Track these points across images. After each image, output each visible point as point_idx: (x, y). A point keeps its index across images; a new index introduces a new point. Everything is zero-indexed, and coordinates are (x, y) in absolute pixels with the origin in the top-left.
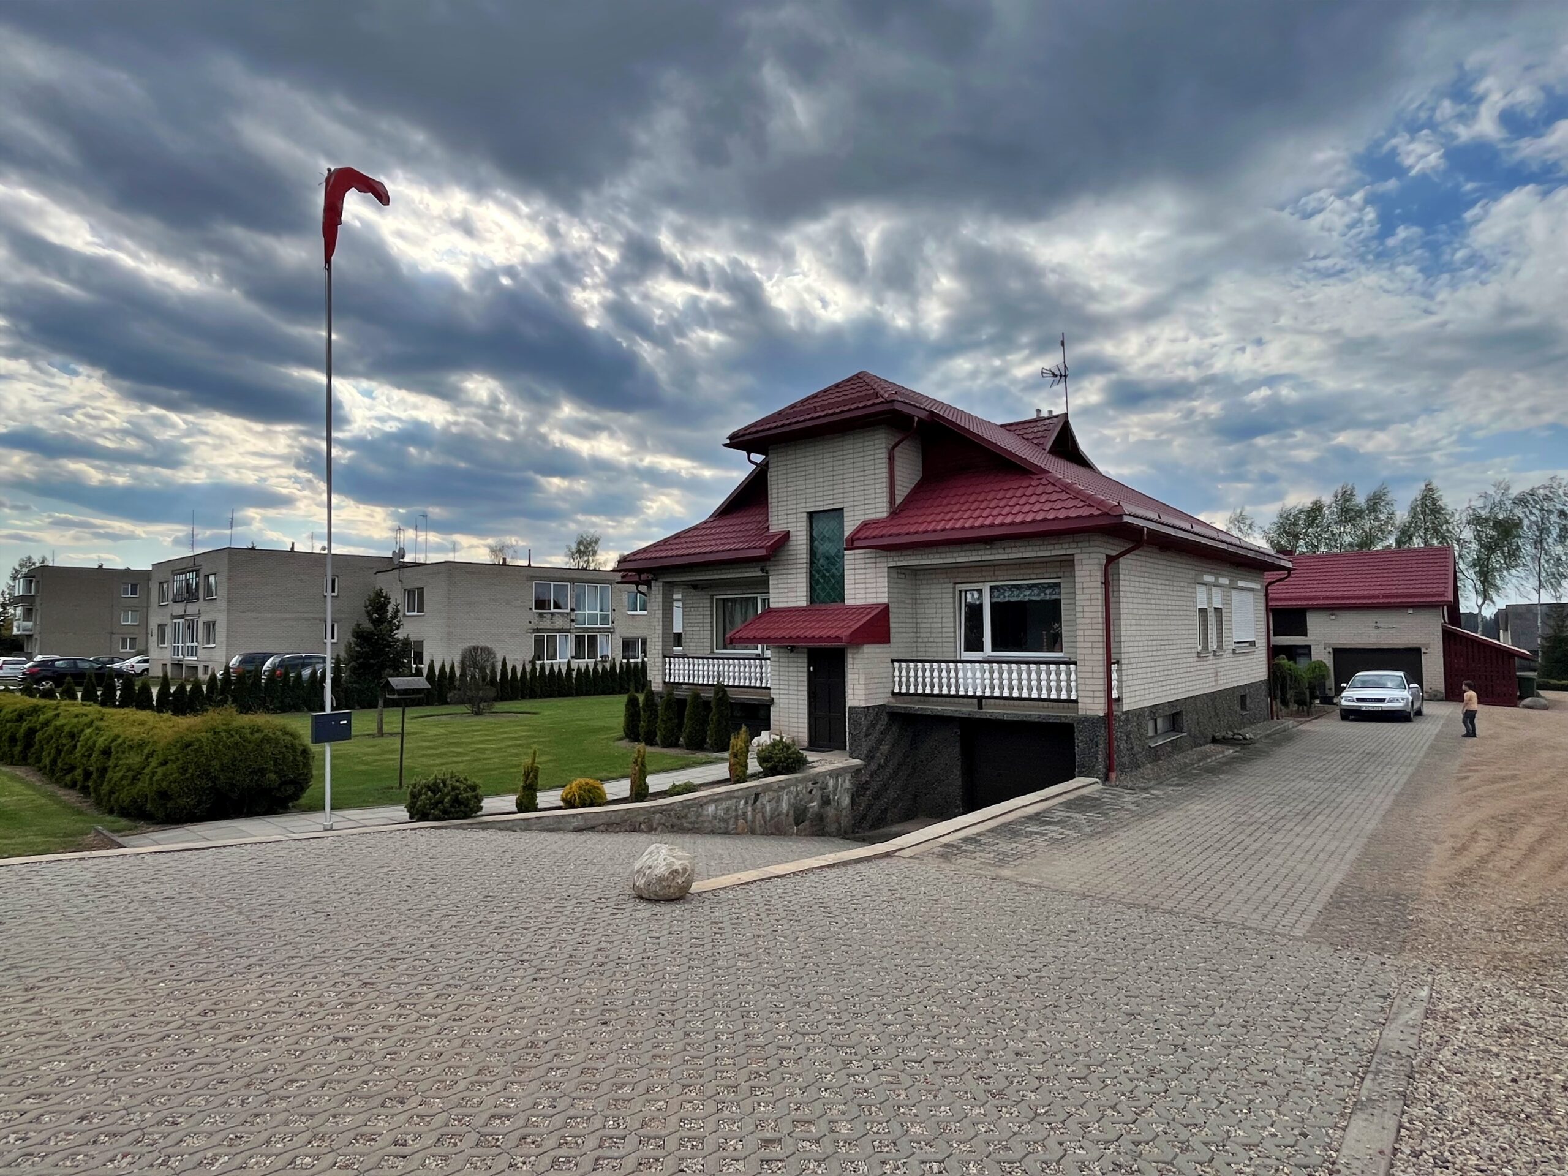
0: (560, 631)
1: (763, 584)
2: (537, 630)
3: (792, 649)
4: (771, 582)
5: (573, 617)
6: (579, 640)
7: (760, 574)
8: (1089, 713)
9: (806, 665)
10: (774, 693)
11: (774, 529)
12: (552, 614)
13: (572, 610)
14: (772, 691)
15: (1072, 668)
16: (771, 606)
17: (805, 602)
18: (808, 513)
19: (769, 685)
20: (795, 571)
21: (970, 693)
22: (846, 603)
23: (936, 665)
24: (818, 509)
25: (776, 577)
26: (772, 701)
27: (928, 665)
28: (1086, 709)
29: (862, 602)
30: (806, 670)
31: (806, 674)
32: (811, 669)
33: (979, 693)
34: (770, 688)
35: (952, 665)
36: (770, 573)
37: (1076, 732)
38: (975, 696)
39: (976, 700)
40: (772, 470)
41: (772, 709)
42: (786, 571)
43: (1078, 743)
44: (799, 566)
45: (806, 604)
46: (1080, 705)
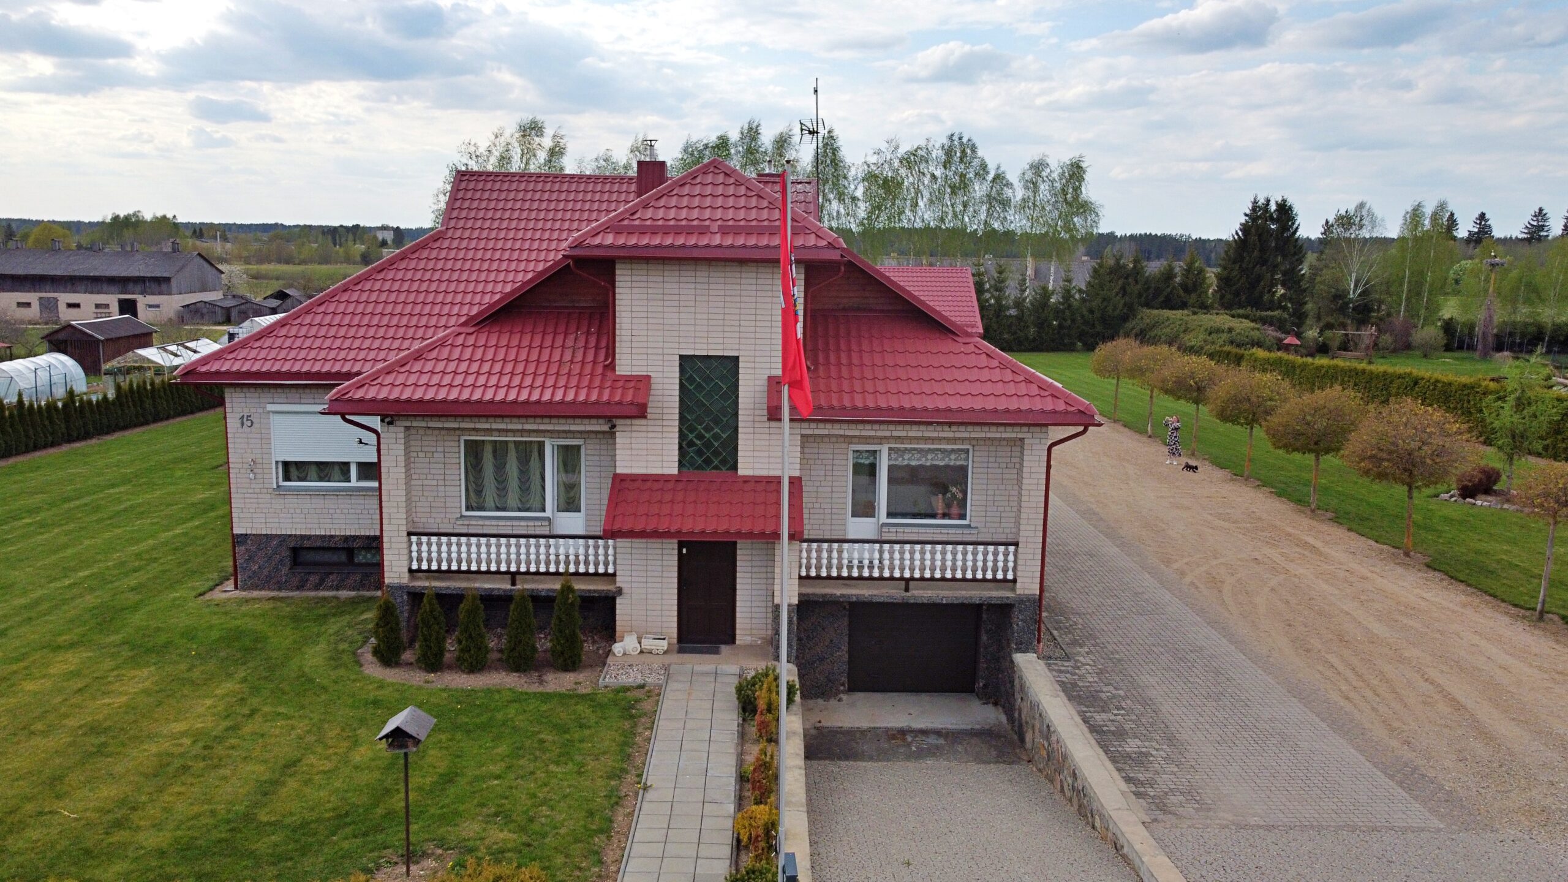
1: (608, 440)
3: (656, 537)
4: (618, 440)
7: (606, 428)
8: (1027, 592)
9: (676, 548)
10: (621, 581)
11: (624, 367)
14: (618, 579)
15: (1012, 549)
16: (619, 471)
17: (671, 467)
18: (681, 356)
19: (611, 570)
20: (659, 429)
21: (897, 574)
22: (740, 472)
23: (856, 545)
24: (697, 353)
25: (629, 434)
26: (620, 591)
27: (846, 546)
28: (1024, 589)
29: (764, 473)
30: (676, 552)
31: (676, 558)
32: (684, 551)
33: (907, 575)
34: (614, 575)
35: (877, 546)
36: (618, 428)
37: (1016, 611)
38: (902, 578)
39: (903, 583)
40: (617, 290)
41: (618, 601)
42: (644, 428)
43: (1018, 621)
44: (665, 423)
45: (675, 471)
46: (1018, 585)
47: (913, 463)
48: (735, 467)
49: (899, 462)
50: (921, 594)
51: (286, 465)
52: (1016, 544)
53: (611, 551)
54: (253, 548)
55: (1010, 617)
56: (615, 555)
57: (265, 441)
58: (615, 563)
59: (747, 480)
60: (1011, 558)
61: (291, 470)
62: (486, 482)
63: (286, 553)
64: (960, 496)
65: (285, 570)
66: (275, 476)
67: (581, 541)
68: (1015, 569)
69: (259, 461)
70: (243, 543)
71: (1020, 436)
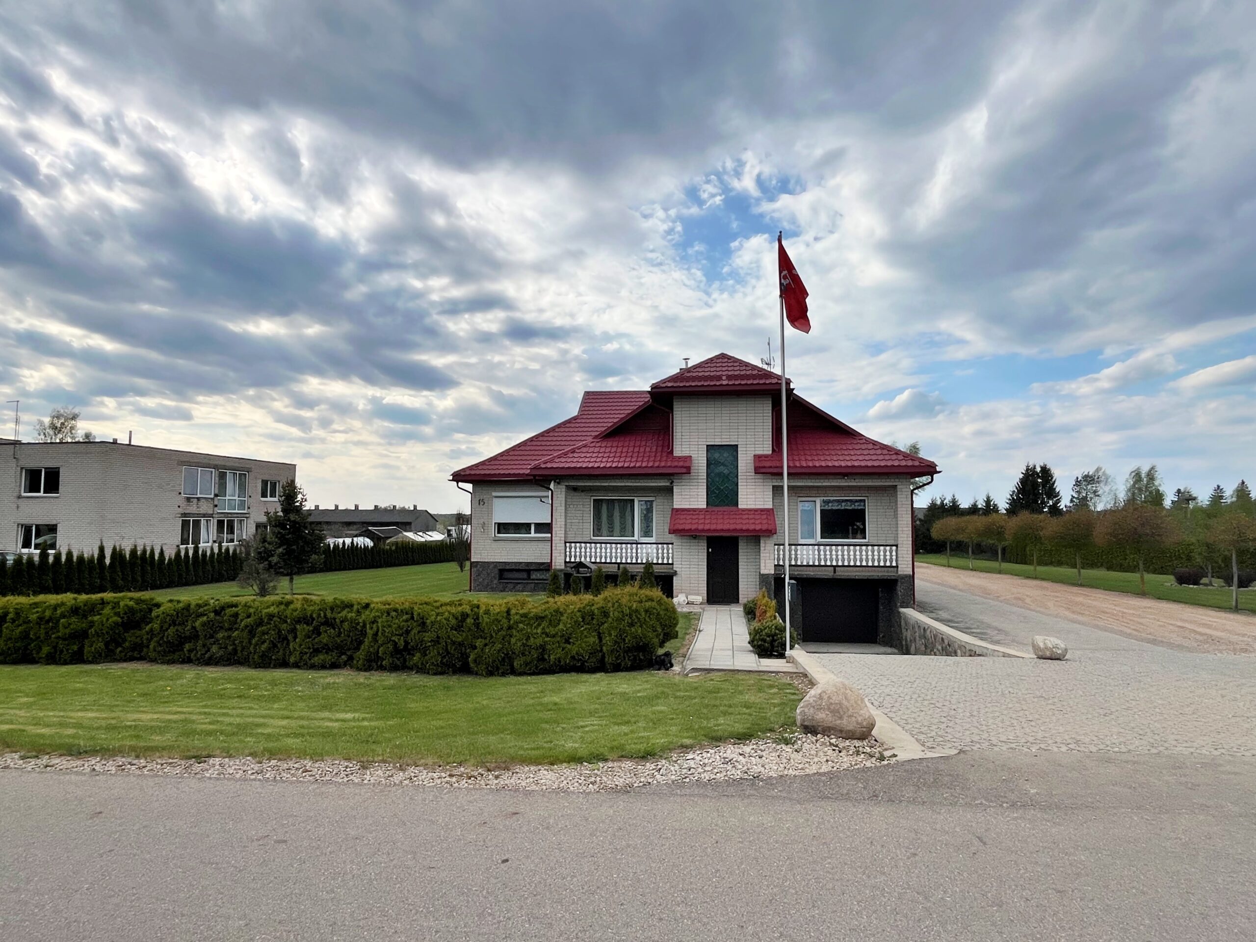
0: (204, 516)
1: (669, 491)
2: (184, 515)
3: (695, 537)
4: (674, 490)
5: (216, 503)
6: (220, 523)
7: (668, 484)
8: (905, 573)
9: (706, 548)
10: (676, 567)
11: (677, 452)
12: (198, 499)
13: (216, 495)
14: (674, 566)
15: (894, 548)
16: (675, 507)
17: (703, 505)
18: (707, 446)
19: (670, 562)
20: (696, 484)
21: (829, 563)
22: (740, 507)
23: (805, 547)
24: (716, 444)
25: (680, 487)
26: (675, 573)
27: (799, 547)
28: (903, 571)
29: (753, 507)
30: (706, 551)
31: (706, 554)
32: (710, 550)
33: (834, 563)
34: (672, 564)
35: (816, 547)
36: (674, 484)
37: (899, 584)
38: (831, 566)
39: (832, 568)
40: (674, 413)
41: (674, 578)
42: (688, 484)
43: (900, 590)
44: (700, 481)
45: (705, 507)
46: (899, 569)
47: (834, 508)
48: (736, 504)
49: (826, 508)
50: (841, 574)
51: (499, 525)
52: (897, 546)
53: (670, 551)
54: (481, 569)
55: (895, 590)
56: (673, 553)
57: (490, 513)
58: (672, 558)
59: (743, 510)
60: (894, 553)
61: (503, 527)
62: (603, 525)
63: (497, 572)
64: (862, 527)
65: (495, 582)
66: (493, 530)
67: (655, 546)
68: (897, 561)
69: (486, 523)
70: (476, 566)
71: (894, 484)
